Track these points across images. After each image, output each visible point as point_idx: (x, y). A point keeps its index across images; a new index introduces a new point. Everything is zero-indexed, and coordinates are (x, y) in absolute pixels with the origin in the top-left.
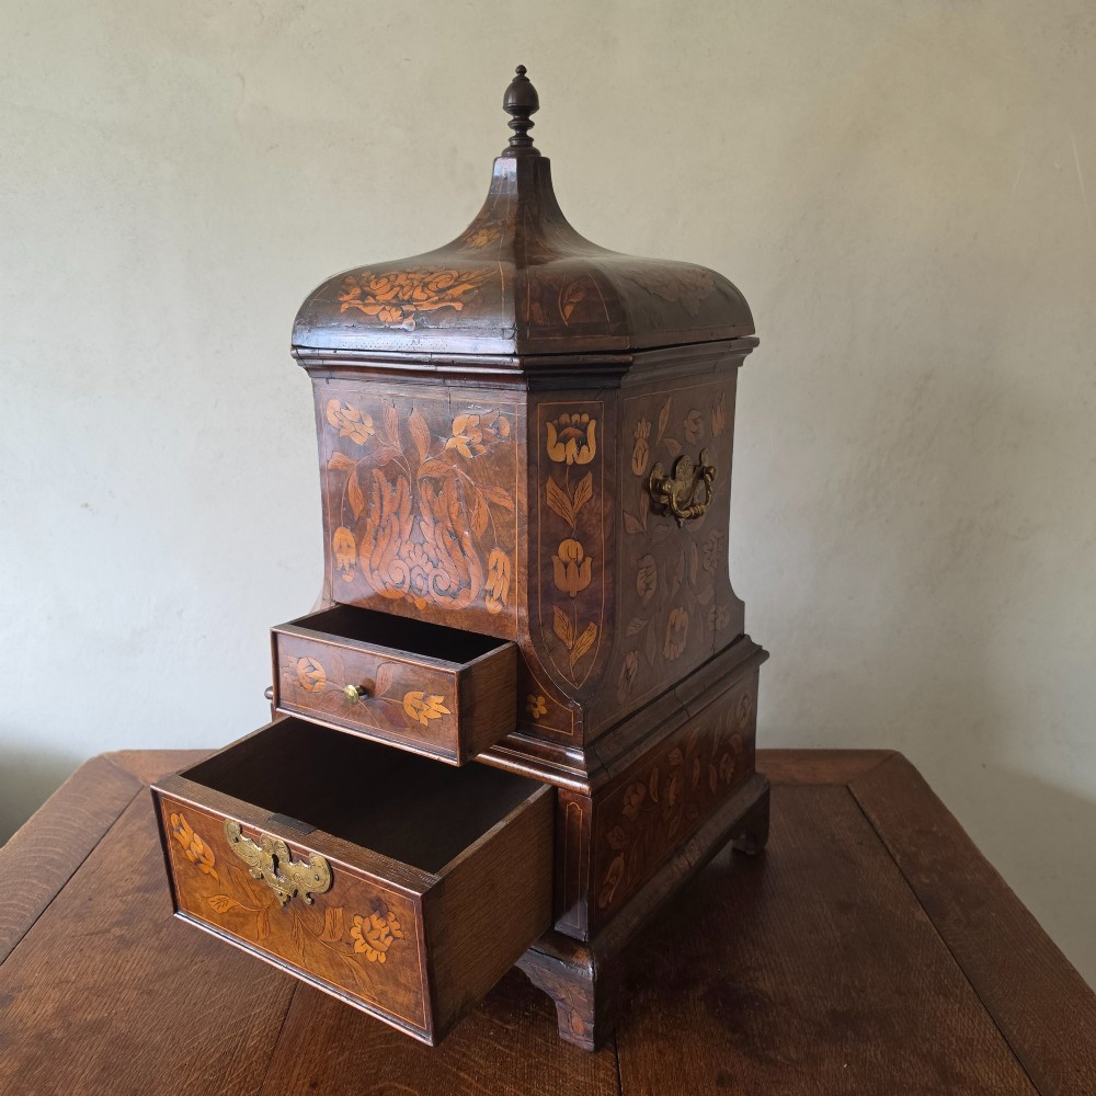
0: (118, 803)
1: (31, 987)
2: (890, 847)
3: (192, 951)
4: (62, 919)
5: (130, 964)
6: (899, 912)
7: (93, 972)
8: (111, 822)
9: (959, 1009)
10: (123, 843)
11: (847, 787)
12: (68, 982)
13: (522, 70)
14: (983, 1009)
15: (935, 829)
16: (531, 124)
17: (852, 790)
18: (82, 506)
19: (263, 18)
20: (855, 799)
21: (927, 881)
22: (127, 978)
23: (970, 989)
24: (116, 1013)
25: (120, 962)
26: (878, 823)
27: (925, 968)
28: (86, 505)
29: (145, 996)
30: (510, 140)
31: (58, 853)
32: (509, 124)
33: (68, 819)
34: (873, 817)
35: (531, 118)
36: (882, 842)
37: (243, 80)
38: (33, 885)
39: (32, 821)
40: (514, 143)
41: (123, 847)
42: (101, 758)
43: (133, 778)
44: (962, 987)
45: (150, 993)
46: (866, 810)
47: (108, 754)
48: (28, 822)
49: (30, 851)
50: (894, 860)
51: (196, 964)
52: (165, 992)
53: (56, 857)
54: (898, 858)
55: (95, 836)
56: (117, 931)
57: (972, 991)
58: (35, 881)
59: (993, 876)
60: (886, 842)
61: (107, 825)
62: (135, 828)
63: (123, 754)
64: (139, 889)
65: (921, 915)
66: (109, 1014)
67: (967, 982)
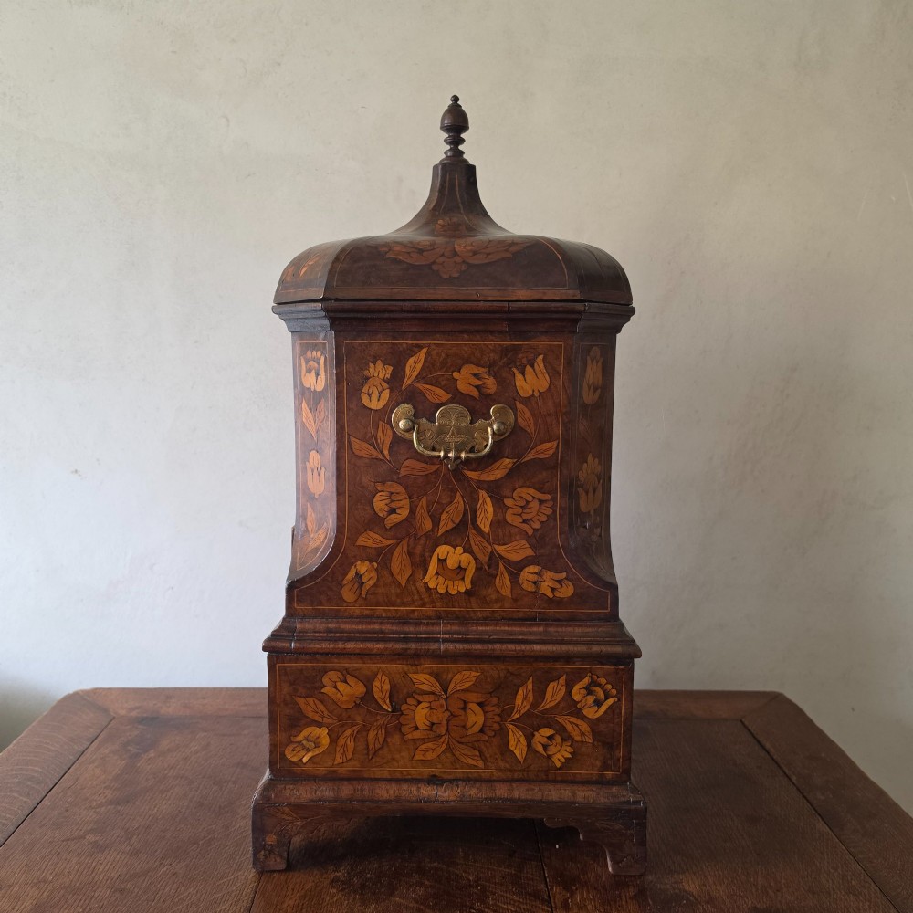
0: (92, 730)
1: (11, 886)
2: (787, 771)
3: (161, 856)
4: (41, 827)
5: (102, 867)
6: (802, 824)
7: (69, 873)
8: (86, 746)
9: (869, 906)
10: (96, 764)
11: (741, 721)
12: (45, 882)
13: (456, 99)
14: (891, 906)
15: (823, 755)
16: (462, 141)
17: (746, 723)
18: (72, 472)
19: (246, 71)
20: (749, 731)
21: (823, 798)
22: (101, 878)
23: (877, 889)
24: (90, 909)
25: (94, 864)
26: (772, 750)
27: (832, 871)
28: (76, 471)
29: (117, 894)
30: (446, 153)
31: (37, 772)
32: (445, 140)
33: (46, 743)
34: (768, 746)
35: (462, 136)
36: (779, 766)
37: (228, 120)
38: (15, 798)
39: (15, 745)
40: (449, 154)
41: (96, 767)
42: (76, 694)
43: (106, 711)
44: (869, 887)
45: (122, 891)
46: (761, 740)
47: (82, 691)
48: (11, 746)
49: (12, 770)
50: (791, 781)
51: (164, 867)
52: (136, 890)
53: (36, 775)
54: (794, 779)
55: (71, 757)
56: (92, 838)
57: (879, 891)
58: (16, 795)
59: (880, 793)
60: (782, 766)
61: (81, 749)
62: (107, 751)
63: (96, 691)
64: (111, 802)
65: (822, 826)
66: (84, 910)
67: (873, 884)
